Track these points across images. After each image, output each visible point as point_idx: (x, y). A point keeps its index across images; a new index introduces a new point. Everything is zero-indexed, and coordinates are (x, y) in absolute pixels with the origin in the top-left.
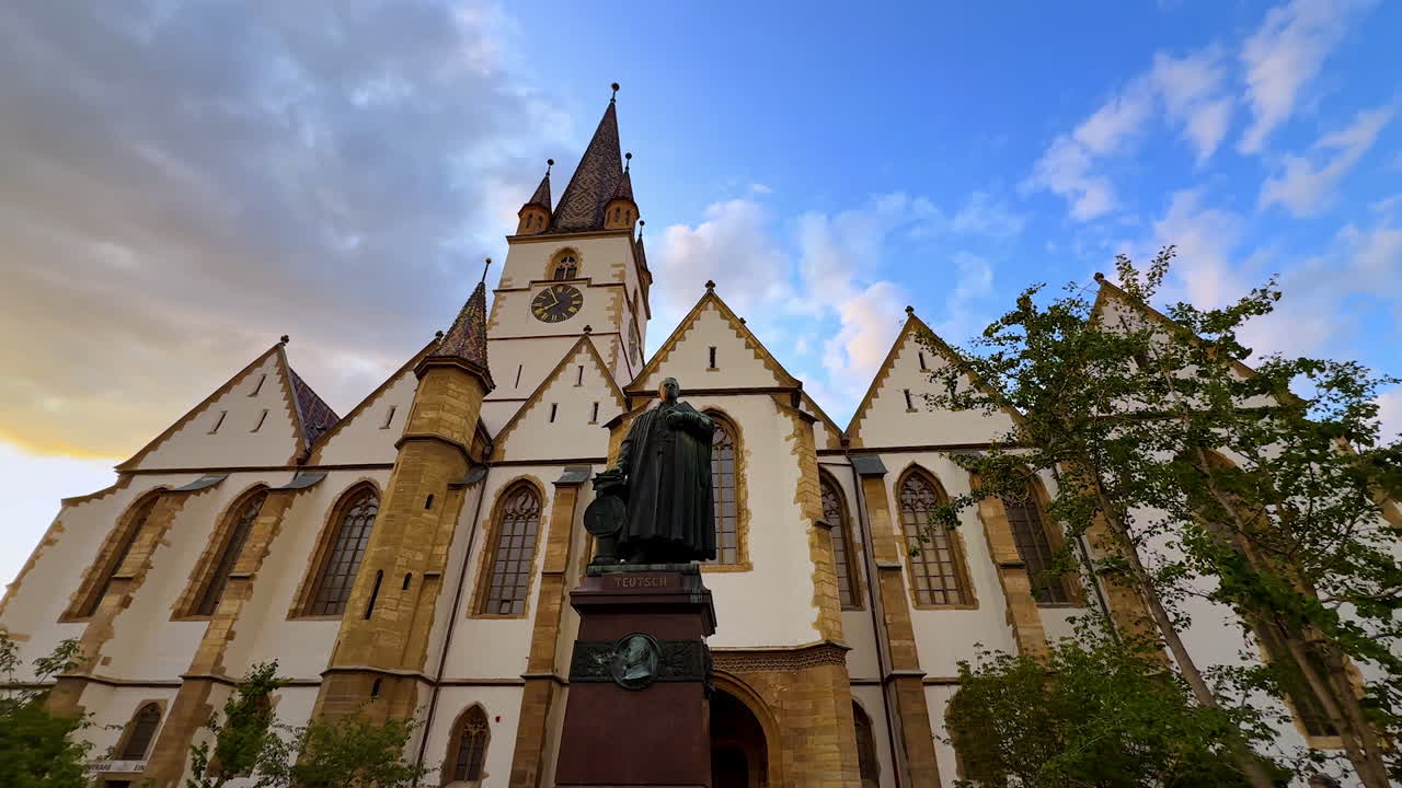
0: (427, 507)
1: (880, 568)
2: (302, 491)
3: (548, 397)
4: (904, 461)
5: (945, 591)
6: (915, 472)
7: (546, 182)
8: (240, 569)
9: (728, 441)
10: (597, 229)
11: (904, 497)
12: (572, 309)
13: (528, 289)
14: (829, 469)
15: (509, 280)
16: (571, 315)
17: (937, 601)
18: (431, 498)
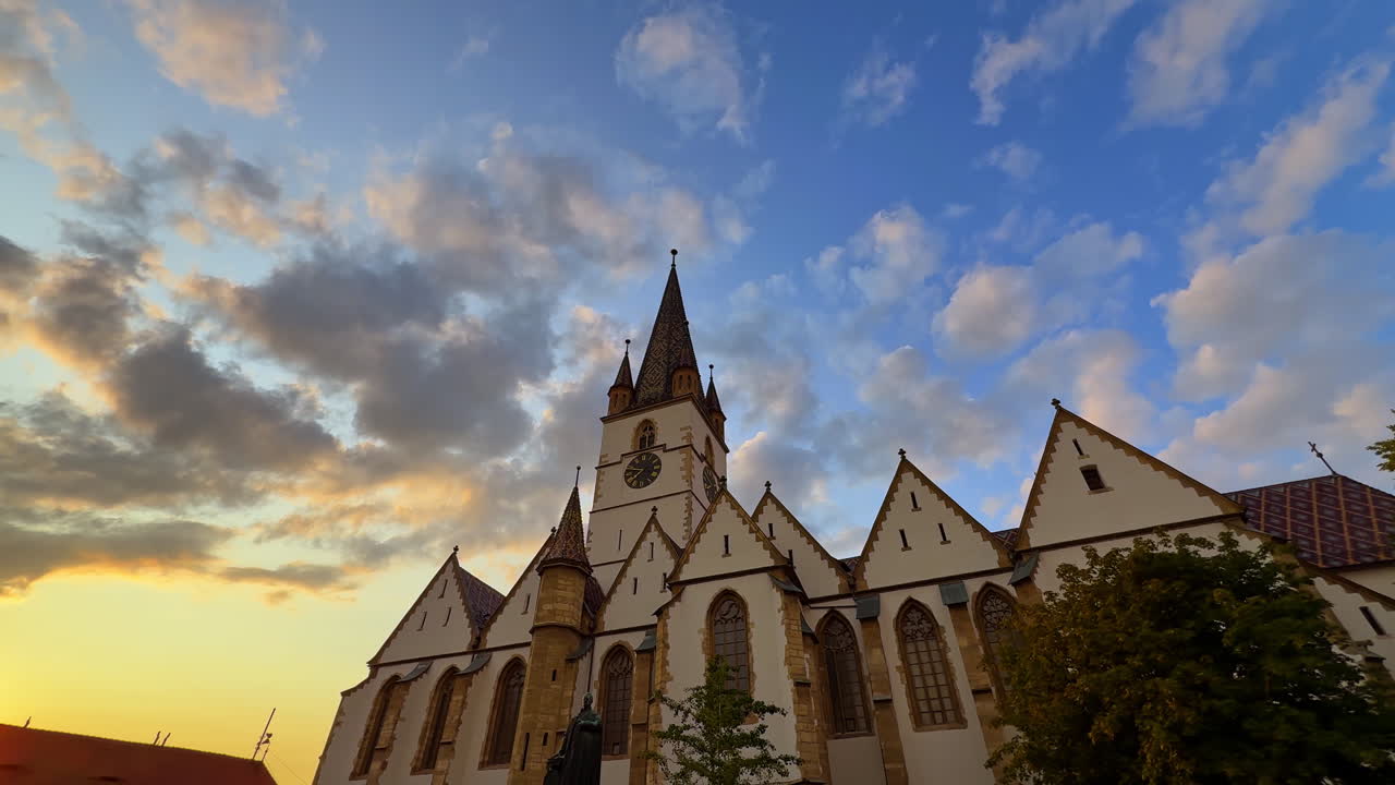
0: (554, 679)
1: (875, 702)
2: (476, 672)
3: (631, 572)
4: (902, 596)
5: (943, 711)
6: (911, 605)
7: (626, 361)
8: (446, 737)
9: (740, 615)
10: (667, 399)
11: (905, 629)
12: (654, 474)
13: (620, 462)
14: (843, 611)
15: (606, 455)
16: (653, 479)
17: (938, 721)
18: (555, 672)
